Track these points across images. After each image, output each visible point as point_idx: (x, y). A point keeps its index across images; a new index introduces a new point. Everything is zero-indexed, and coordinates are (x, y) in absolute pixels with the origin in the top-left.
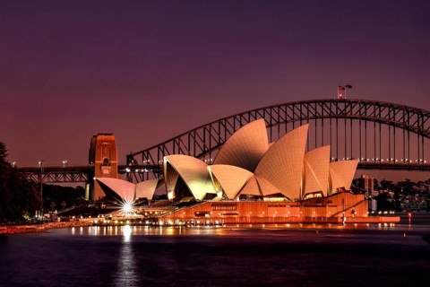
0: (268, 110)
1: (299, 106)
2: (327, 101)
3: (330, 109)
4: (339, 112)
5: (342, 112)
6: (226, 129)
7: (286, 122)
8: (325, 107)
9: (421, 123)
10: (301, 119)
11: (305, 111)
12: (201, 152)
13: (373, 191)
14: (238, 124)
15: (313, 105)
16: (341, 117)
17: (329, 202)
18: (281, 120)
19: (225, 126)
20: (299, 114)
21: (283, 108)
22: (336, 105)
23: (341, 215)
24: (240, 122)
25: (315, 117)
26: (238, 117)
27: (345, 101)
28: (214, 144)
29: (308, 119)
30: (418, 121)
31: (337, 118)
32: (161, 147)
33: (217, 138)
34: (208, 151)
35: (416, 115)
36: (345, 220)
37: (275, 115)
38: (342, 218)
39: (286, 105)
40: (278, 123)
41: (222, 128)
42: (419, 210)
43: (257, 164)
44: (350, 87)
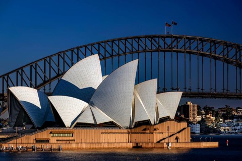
0: (103, 44)
1: (130, 41)
2: (155, 37)
3: (158, 44)
4: (166, 46)
5: (169, 46)
6: (65, 61)
7: (119, 55)
8: (153, 42)
9: (238, 57)
10: (132, 52)
11: (135, 45)
12: (42, 82)
13: (196, 116)
14: (75, 56)
15: (143, 40)
16: (169, 51)
17: (155, 130)
18: (114, 54)
19: (63, 59)
20: (130, 47)
21: (117, 42)
22: (164, 40)
23: (166, 141)
24: (78, 55)
25: (145, 51)
26: (76, 51)
27: (171, 37)
28: (53, 74)
29: (138, 52)
30: (236, 55)
31: (164, 51)
32: (6, 77)
33: (56, 69)
34: (48, 81)
35: (234, 50)
36: (170, 145)
37: (109, 49)
38: (168, 144)
39: (119, 40)
40: (112, 56)
41: (61, 61)
42: (236, 133)
43: (92, 95)
44: (176, 24)
